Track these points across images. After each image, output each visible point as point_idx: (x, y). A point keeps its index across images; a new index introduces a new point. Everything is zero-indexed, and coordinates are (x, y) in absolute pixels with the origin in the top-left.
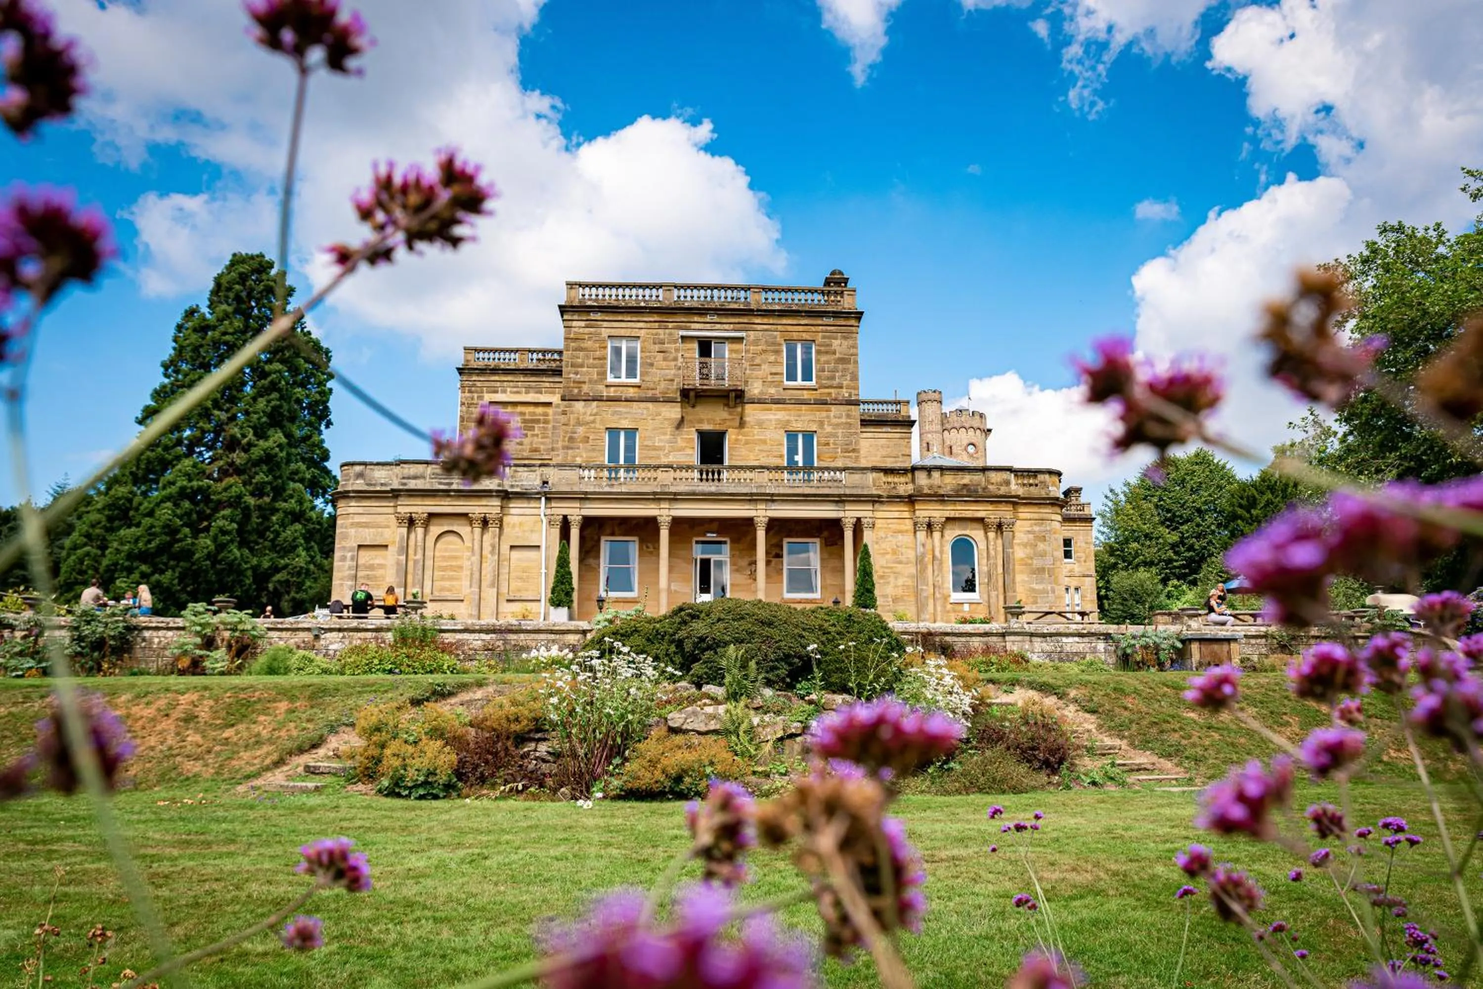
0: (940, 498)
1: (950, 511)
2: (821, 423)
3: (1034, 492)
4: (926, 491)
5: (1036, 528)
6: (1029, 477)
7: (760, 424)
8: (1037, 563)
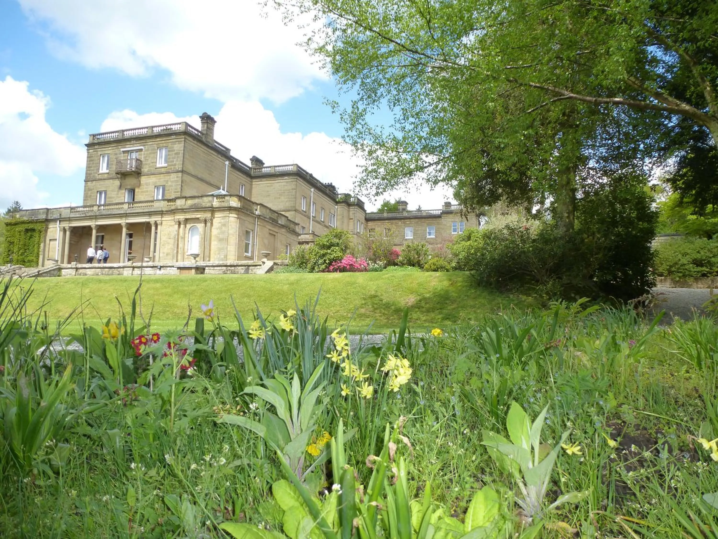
0: (183, 210)
1: (188, 216)
2: (167, 182)
3: (224, 205)
4: (179, 208)
5: (222, 221)
6: (222, 198)
7: (147, 184)
8: (221, 236)
